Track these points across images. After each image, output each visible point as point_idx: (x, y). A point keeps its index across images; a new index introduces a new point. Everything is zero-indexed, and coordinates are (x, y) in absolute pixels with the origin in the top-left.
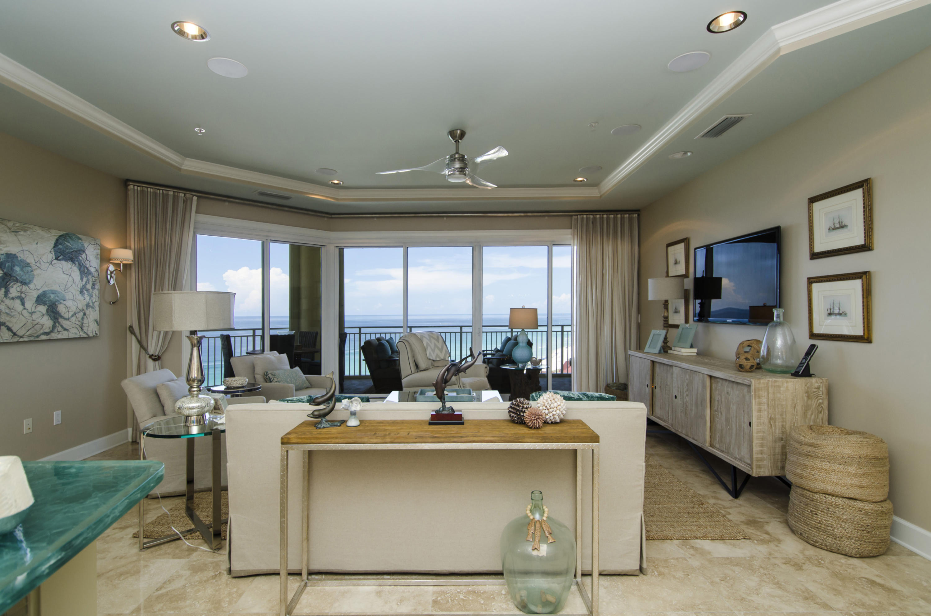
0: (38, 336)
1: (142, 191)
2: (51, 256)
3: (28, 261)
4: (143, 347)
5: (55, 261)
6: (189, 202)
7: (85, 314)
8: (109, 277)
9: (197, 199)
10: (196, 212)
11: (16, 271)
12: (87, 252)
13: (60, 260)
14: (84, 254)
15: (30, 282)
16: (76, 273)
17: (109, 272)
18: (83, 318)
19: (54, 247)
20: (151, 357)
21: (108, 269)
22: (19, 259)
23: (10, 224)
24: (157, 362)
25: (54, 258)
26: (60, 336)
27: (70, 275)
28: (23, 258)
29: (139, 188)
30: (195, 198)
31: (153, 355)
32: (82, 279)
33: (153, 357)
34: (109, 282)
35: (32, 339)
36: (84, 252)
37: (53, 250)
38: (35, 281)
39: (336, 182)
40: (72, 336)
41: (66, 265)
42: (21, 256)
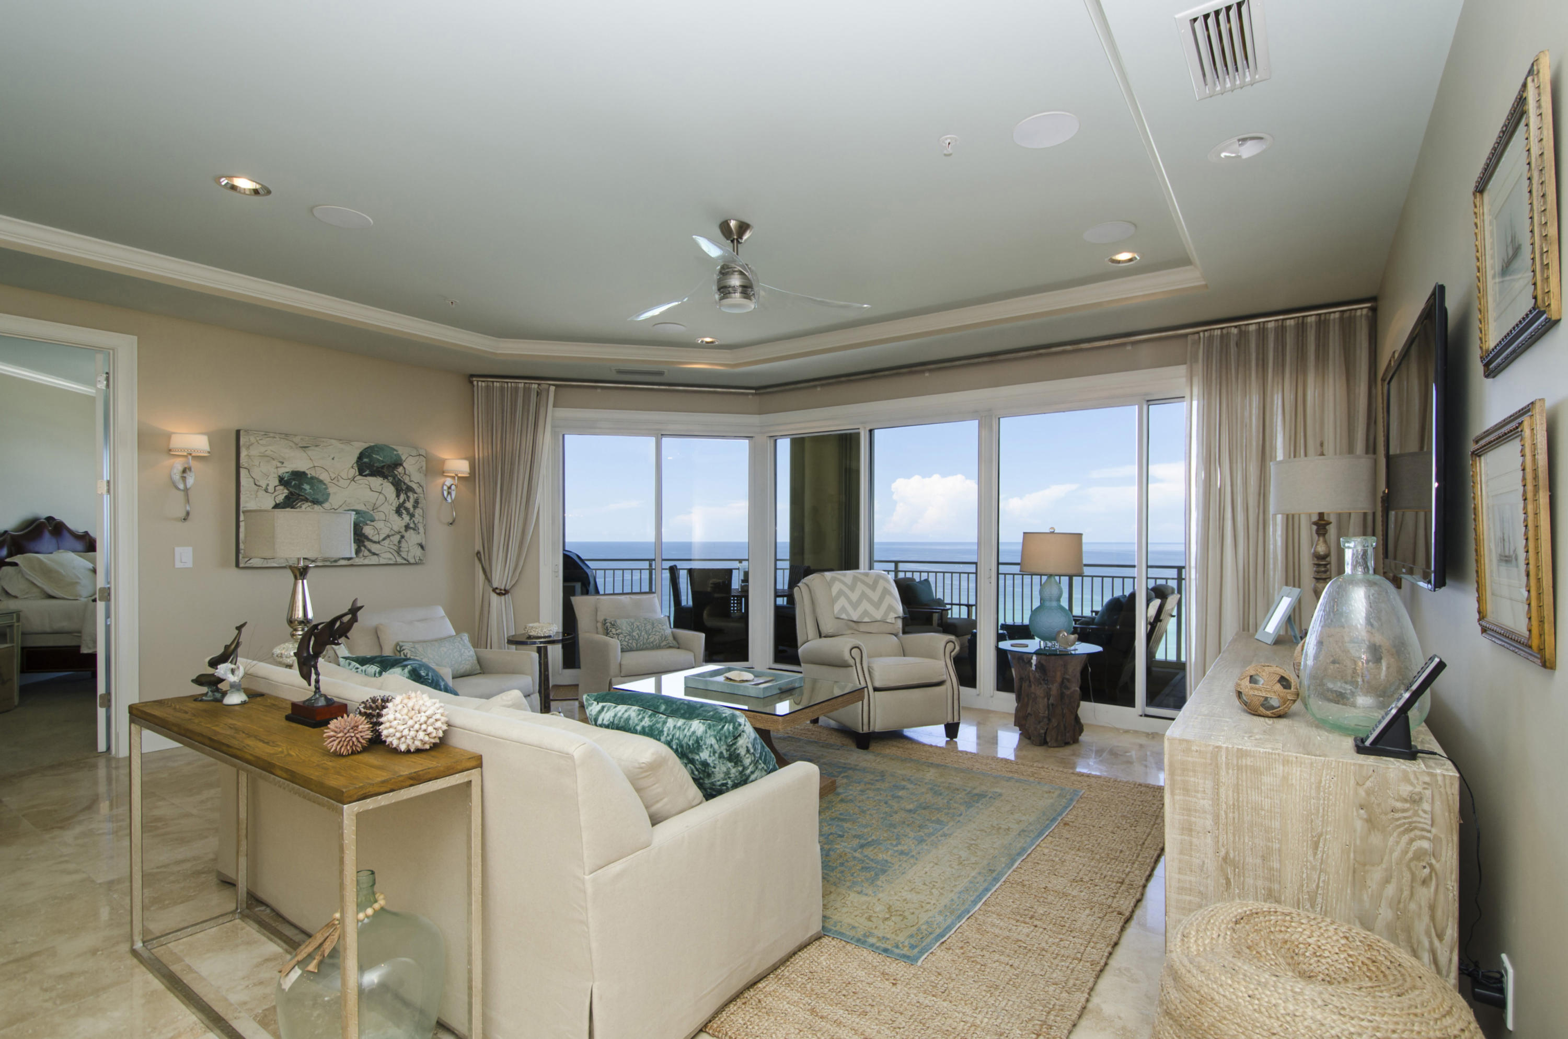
0: (336, 561)
1: (487, 387)
2: (354, 472)
3: (321, 478)
4: (488, 579)
5: (360, 477)
6: (544, 394)
7: (403, 537)
8: (446, 493)
9: (555, 390)
10: (554, 406)
11: (305, 490)
12: (404, 464)
13: (366, 476)
14: (401, 468)
15: (326, 500)
16: (389, 490)
17: (445, 488)
18: (400, 542)
19: (357, 462)
20: (494, 590)
21: (444, 484)
22: (309, 476)
23: (297, 439)
24: (503, 597)
25: (357, 473)
26: (366, 562)
27: (380, 493)
28: (314, 474)
29: (483, 384)
30: (552, 388)
31: (497, 588)
32: (398, 496)
33: (498, 591)
34: (446, 499)
35: (328, 563)
36: (401, 465)
37: (355, 465)
38: (330, 500)
39: (708, 340)
40: (382, 561)
41: (376, 482)
42: (310, 473)
